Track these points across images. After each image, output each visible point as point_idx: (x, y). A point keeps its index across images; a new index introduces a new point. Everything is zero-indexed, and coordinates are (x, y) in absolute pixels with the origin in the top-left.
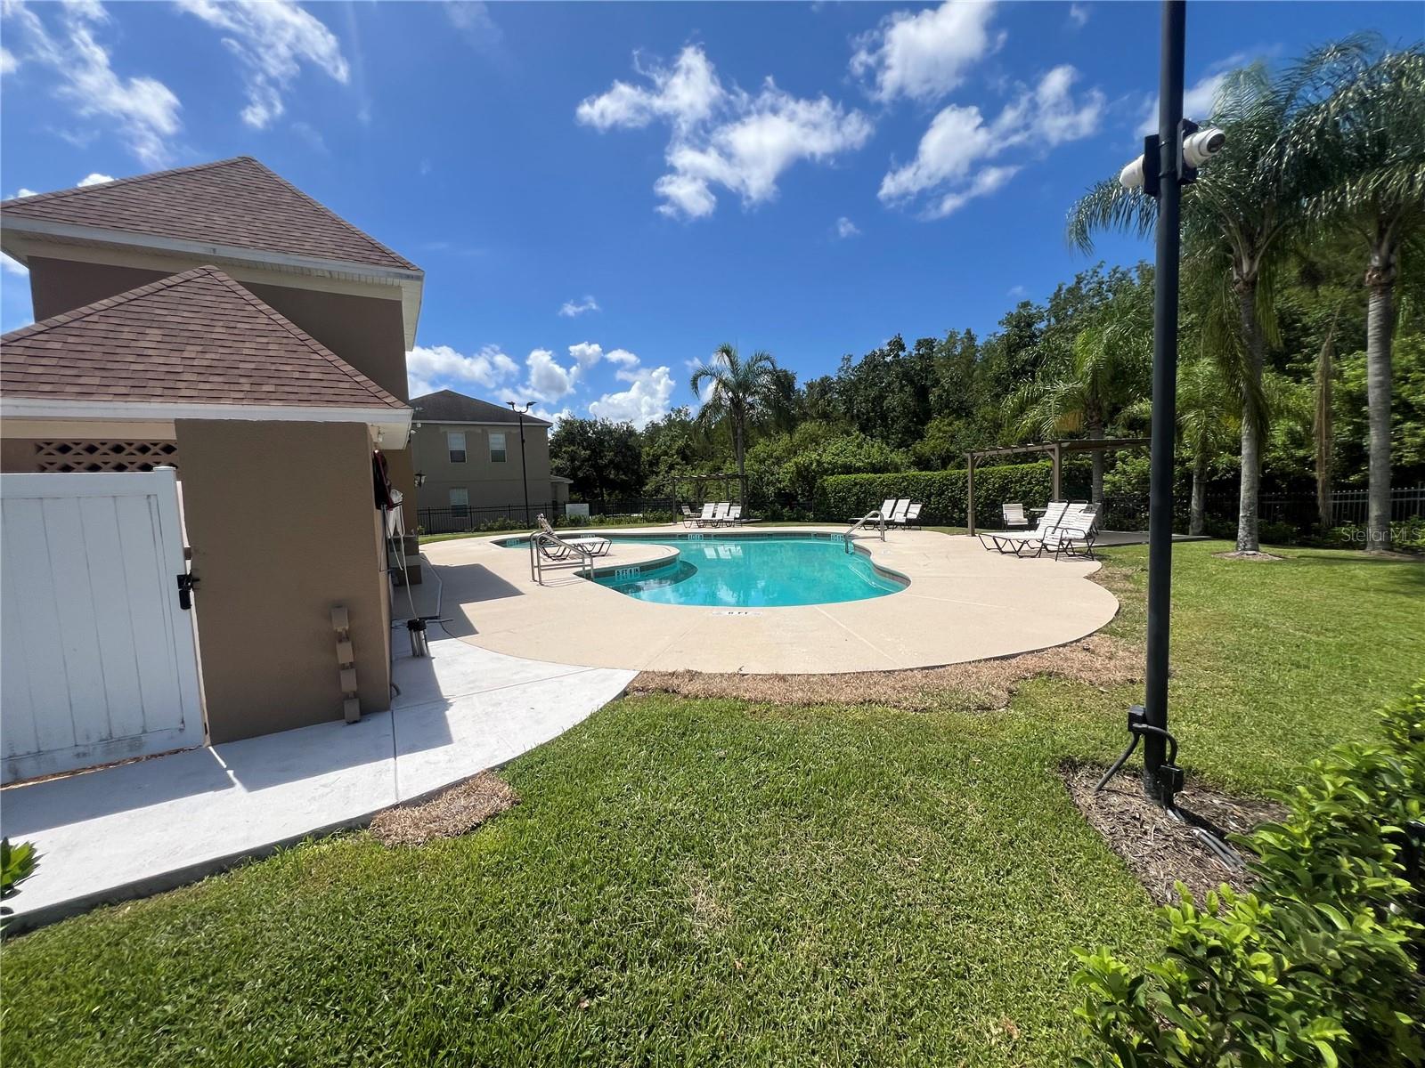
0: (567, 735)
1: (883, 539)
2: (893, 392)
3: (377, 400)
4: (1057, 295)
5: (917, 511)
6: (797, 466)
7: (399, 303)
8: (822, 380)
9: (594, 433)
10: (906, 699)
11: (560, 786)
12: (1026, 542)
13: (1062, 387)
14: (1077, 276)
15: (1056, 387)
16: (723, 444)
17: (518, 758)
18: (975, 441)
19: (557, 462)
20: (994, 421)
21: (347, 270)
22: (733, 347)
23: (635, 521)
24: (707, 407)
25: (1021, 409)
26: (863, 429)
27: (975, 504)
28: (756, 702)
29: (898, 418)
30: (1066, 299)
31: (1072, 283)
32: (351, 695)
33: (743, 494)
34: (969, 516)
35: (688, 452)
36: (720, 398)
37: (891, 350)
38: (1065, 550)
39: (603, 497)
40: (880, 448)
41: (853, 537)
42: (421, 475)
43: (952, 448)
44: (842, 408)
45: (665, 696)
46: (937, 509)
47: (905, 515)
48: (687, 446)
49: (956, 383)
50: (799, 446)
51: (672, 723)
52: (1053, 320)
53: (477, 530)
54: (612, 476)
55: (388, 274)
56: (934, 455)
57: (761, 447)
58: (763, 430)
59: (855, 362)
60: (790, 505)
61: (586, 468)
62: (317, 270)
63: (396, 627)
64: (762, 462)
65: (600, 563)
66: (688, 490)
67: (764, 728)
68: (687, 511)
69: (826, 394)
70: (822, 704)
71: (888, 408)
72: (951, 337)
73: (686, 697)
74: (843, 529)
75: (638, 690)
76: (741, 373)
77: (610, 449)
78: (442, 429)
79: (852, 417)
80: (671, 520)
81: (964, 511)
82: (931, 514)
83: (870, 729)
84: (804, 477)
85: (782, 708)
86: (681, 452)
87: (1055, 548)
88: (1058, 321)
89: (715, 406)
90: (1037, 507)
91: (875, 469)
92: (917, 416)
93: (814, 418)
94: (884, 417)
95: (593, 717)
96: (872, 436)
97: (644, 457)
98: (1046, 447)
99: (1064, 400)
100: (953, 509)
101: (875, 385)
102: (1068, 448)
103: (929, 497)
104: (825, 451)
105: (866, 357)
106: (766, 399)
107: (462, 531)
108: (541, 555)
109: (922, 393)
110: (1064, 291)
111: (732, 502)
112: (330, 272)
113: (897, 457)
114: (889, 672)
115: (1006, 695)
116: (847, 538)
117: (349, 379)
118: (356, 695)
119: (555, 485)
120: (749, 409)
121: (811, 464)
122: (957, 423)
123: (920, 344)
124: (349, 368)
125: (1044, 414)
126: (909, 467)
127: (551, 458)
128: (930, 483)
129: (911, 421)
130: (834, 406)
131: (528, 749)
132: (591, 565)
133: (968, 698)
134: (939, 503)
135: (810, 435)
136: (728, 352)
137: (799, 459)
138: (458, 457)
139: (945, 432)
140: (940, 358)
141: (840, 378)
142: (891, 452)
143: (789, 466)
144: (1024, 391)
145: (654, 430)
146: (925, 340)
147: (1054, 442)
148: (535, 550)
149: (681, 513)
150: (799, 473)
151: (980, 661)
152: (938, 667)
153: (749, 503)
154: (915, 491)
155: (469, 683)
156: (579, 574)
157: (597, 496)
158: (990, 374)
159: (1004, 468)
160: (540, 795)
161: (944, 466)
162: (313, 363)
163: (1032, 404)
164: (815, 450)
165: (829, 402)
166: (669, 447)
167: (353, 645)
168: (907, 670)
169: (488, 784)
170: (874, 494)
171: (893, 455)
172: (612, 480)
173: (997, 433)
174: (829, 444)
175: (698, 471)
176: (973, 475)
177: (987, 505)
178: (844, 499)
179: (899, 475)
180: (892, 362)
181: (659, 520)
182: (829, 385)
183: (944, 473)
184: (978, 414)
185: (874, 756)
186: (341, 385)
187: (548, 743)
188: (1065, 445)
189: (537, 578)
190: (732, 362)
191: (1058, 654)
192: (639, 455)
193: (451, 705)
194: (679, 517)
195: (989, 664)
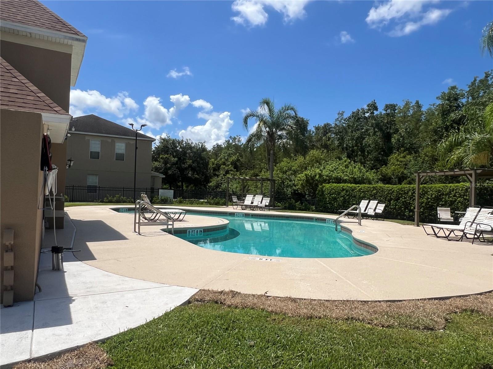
0: (148, 325)
1: (360, 224)
2: (369, 135)
3: (49, 108)
4: (473, 83)
5: (382, 208)
6: (307, 177)
7: (70, 56)
8: (325, 125)
9: (181, 148)
10: (376, 319)
11: (141, 356)
12: (453, 231)
13: (477, 137)
14: (486, 73)
15: (473, 137)
16: (261, 160)
17: (115, 336)
18: (420, 168)
19: (157, 164)
20: (433, 156)
21: (40, 33)
22: (271, 101)
23: (202, 203)
24: (253, 136)
25: (450, 149)
26: (349, 157)
27: (420, 207)
28: (276, 313)
29: (372, 151)
30: (479, 86)
31: (482, 77)
32: (9, 288)
33: (271, 192)
34: (416, 213)
35: (238, 163)
36: (261, 131)
37: (369, 110)
38: (478, 238)
39: (183, 188)
40: (359, 169)
41: (341, 222)
42: (70, 161)
43: (405, 172)
44: (336, 143)
45: (216, 306)
46: (395, 208)
47: (375, 210)
48: (238, 160)
49: (409, 133)
50: (309, 164)
51: (219, 322)
52: (470, 98)
53: (102, 202)
54: (190, 175)
55: (65, 37)
56: (394, 175)
57: (284, 163)
58: (287, 152)
59: (347, 115)
60: (301, 200)
61: (174, 169)
62: (22, 31)
63: (44, 252)
64: (284, 173)
65: (177, 225)
66: (237, 187)
67: (280, 329)
68: (235, 199)
69: (327, 133)
70: (320, 318)
71: (366, 145)
72: (406, 104)
73: (229, 306)
74: (334, 217)
75: (197, 301)
76: (275, 115)
77: (190, 158)
78: (87, 138)
79: (343, 149)
80: (225, 204)
81: (413, 211)
82: (391, 212)
83: (353, 336)
84: (310, 184)
85: (293, 319)
86: (234, 164)
87: (472, 236)
88: (473, 99)
89: (258, 135)
90: (459, 211)
91: (355, 181)
92: (384, 151)
93: (318, 148)
94: (363, 151)
95: (167, 314)
96: (355, 162)
97: (210, 165)
98: (467, 172)
99: (478, 144)
100: (405, 209)
101: (358, 130)
102: (480, 175)
103: (389, 201)
104: (324, 168)
105: (353, 113)
106: (289, 133)
107: (93, 201)
108: (141, 218)
109: (387, 137)
110: (477, 81)
111: (264, 196)
112: (30, 33)
113: (371, 175)
114: (365, 302)
115: (443, 321)
116: (336, 222)
117: (33, 94)
118: (12, 288)
119: (153, 177)
120: (278, 139)
121: (316, 176)
122: (409, 156)
123: (387, 107)
124: (34, 88)
125: (465, 152)
126: (378, 182)
127: (153, 161)
128: (391, 192)
129: (379, 154)
130: (332, 141)
131: (122, 331)
132: (173, 225)
133: (418, 321)
134: (396, 205)
135: (316, 158)
136: (268, 104)
137: (308, 172)
138: (95, 156)
139: (401, 162)
140: (399, 117)
141: (336, 125)
142: (367, 171)
143: (302, 176)
144: (452, 138)
145: (218, 148)
146: (390, 105)
147: (472, 169)
148: (137, 215)
149: (231, 200)
150: (307, 181)
151: (425, 299)
152: (397, 301)
153: (275, 197)
154: (381, 197)
155: (87, 288)
156: (164, 230)
157: (179, 187)
158: (431, 127)
159: (439, 186)
160: (127, 361)
161: (400, 183)
162: (13, 83)
163: (457, 146)
164: (318, 168)
165: (329, 139)
166: (227, 160)
167: (14, 254)
168: (376, 301)
169: (93, 351)
170: (355, 197)
171: (367, 174)
172: (190, 178)
173: (434, 164)
174: (327, 164)
175: (244, 176)
176: (419, 189)
177: (427, 208)
178: (335, 199)
179: (371, 186)
180: (369, 117)
181: (217, 204)
182: (329, 129)
183: (400, 186)
184: (422, 152)
185: (355, 353)
186: (29, 97)
187: (135, 329)
188: (479, 171)
189: (137, 230)
190: (270, 110)
191: (477, 299)
192: (207, 164)
193: (74, 300)
194: (229, 203)
195: (431, 302)
